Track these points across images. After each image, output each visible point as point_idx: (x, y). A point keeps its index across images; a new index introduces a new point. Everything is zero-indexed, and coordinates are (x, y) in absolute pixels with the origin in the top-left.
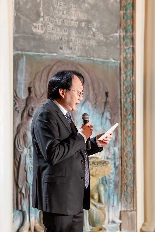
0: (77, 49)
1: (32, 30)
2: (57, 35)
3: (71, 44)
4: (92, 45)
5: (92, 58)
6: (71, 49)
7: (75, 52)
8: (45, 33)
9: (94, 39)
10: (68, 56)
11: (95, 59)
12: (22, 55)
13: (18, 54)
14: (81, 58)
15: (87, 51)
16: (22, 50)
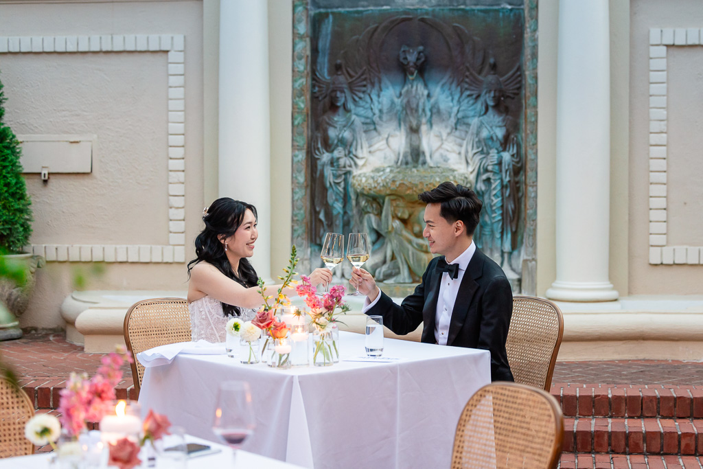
5: (462, 7)
10: (412, 7)
11: (468, 8)
12: (327, 15)
13: (320, 14)
14: (437, 9)
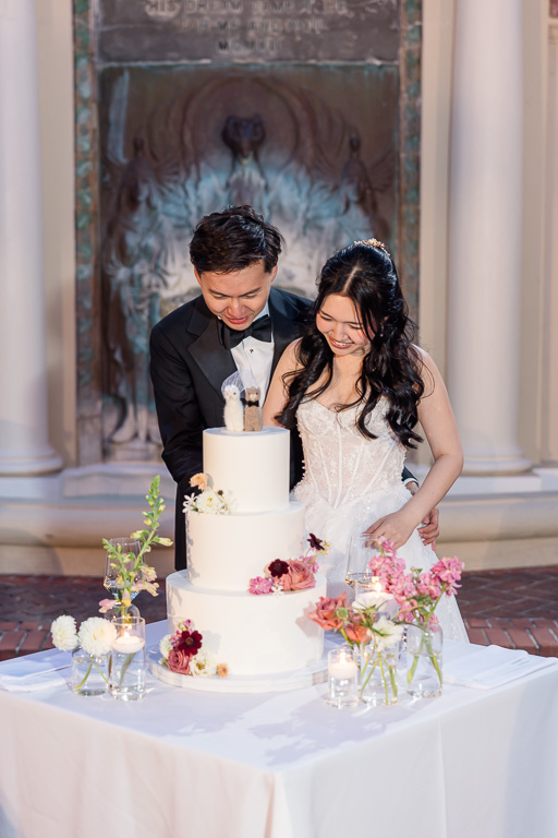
0: (268, 44)
1: (146, 14)
2: (214, 17)
3: (251, 34)
4: (313, 30)
5: (313, 62)
6: (249, 44)
7: (263, 51)
8: (179, 16)
9: (318, 16)
10: (242, 61)
11: (321, 63)
12: (120, 71)
13: (111, 69)
14: (278, 64)
15: (296, 45)
16: (119, 60)
